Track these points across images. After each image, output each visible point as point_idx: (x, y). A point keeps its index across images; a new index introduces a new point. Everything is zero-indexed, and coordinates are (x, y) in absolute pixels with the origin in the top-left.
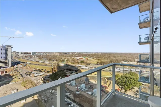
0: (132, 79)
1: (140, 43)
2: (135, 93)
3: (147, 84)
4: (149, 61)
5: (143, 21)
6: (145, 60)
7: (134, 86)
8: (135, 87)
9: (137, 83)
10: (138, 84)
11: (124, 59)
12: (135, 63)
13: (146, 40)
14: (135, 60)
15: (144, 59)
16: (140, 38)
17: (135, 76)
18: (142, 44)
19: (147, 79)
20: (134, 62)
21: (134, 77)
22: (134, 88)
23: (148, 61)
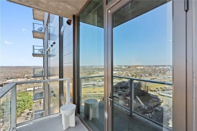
0: (21, 101)
1: (34, 55)
2: (25, 117)
3: (38, 100)
4: (44, 75)
5: (37, 30)
6: (39, 75)
7: (24, 110)
8: (26, 110)
9: (27, 104)
10: (29, 105)
11: (7, 75)
12: (25, 79)
13: (40, 53)
14: (24, 76)
15: (38, 73)
16: (34, 49)
17: (25, 96)
18: (36, 56)
19: (41, 95)
20: (23, 78)
21: (24, 98)
22: (24, 112)
23: (42, 74)
